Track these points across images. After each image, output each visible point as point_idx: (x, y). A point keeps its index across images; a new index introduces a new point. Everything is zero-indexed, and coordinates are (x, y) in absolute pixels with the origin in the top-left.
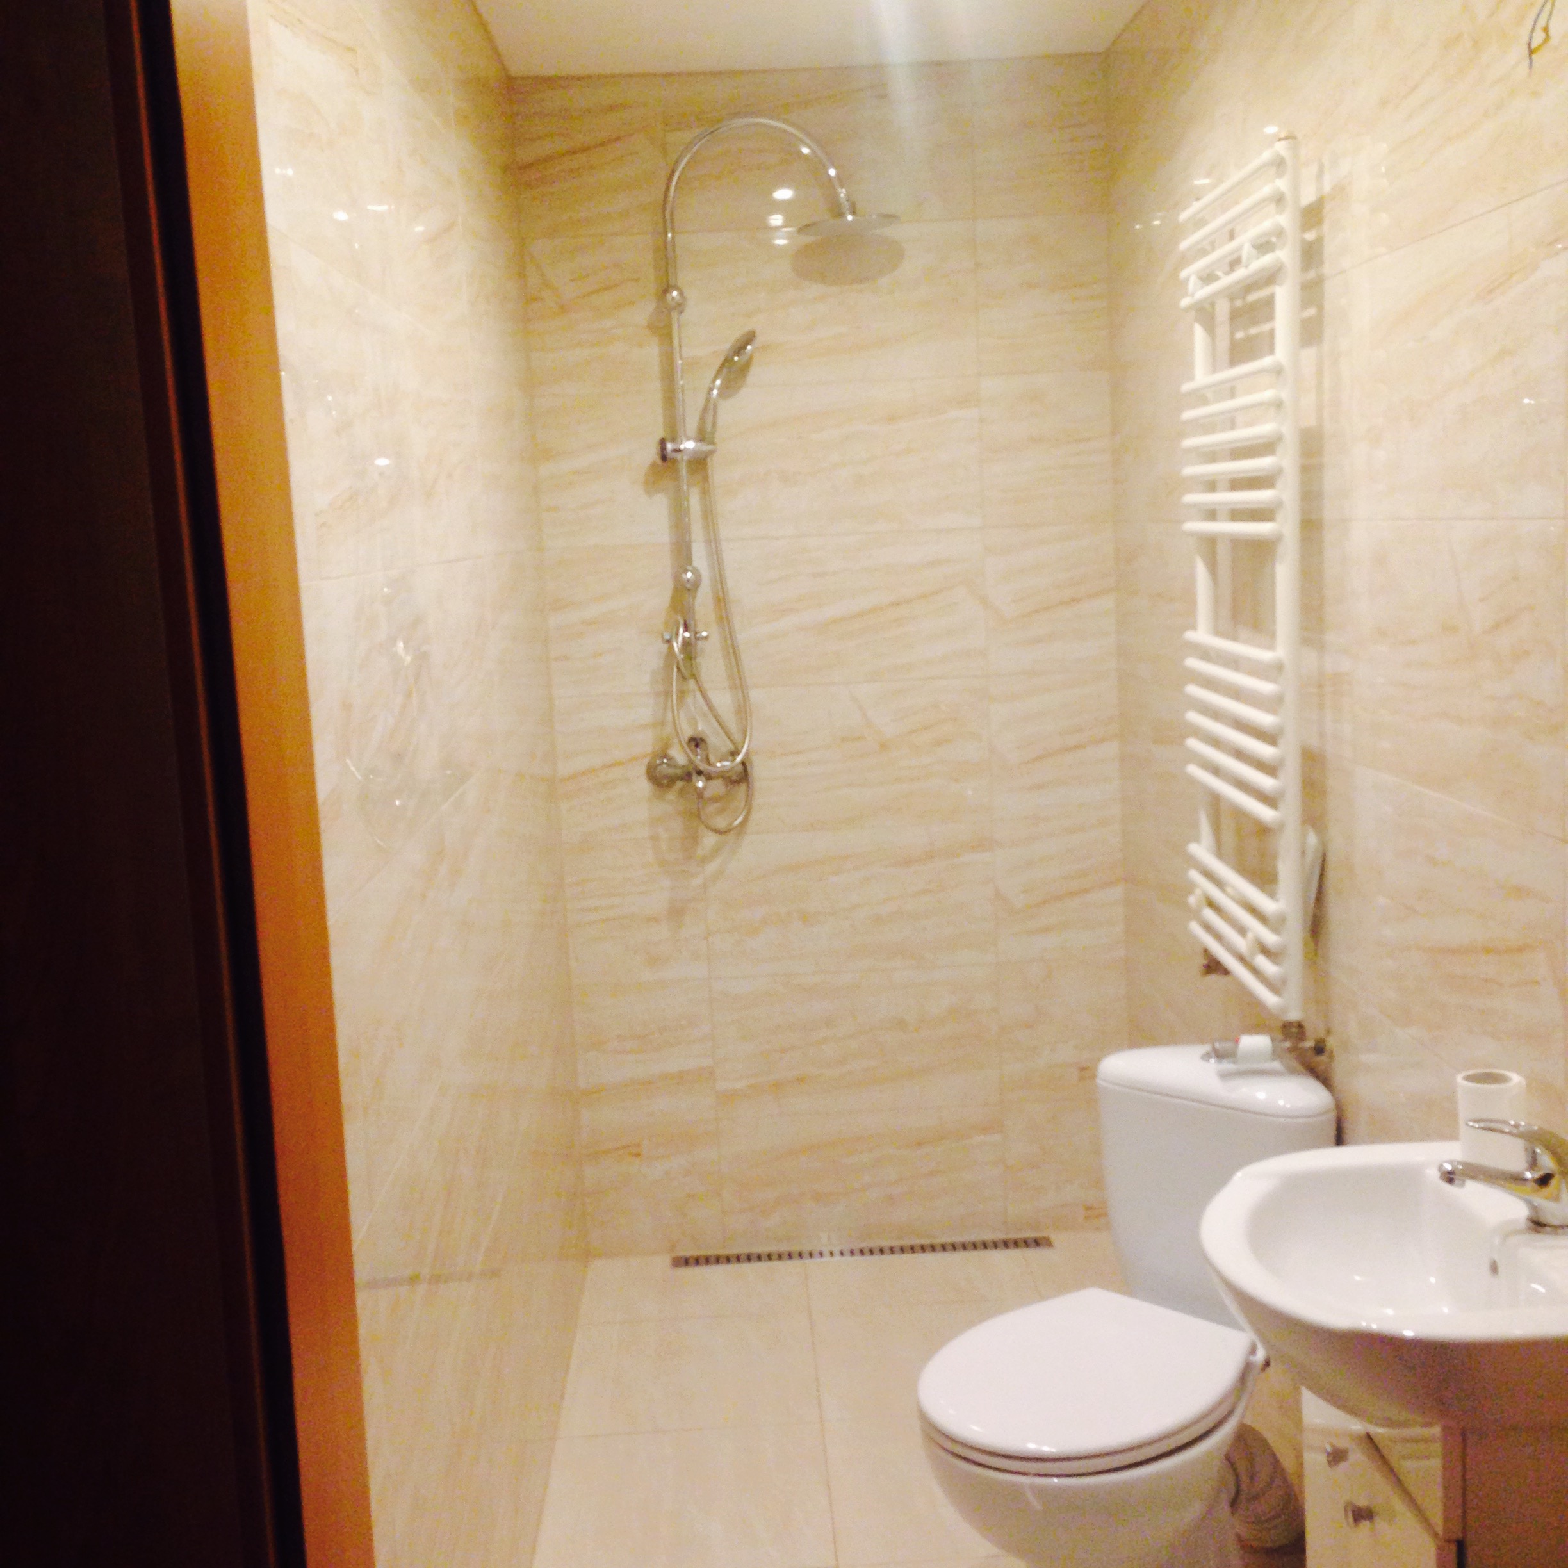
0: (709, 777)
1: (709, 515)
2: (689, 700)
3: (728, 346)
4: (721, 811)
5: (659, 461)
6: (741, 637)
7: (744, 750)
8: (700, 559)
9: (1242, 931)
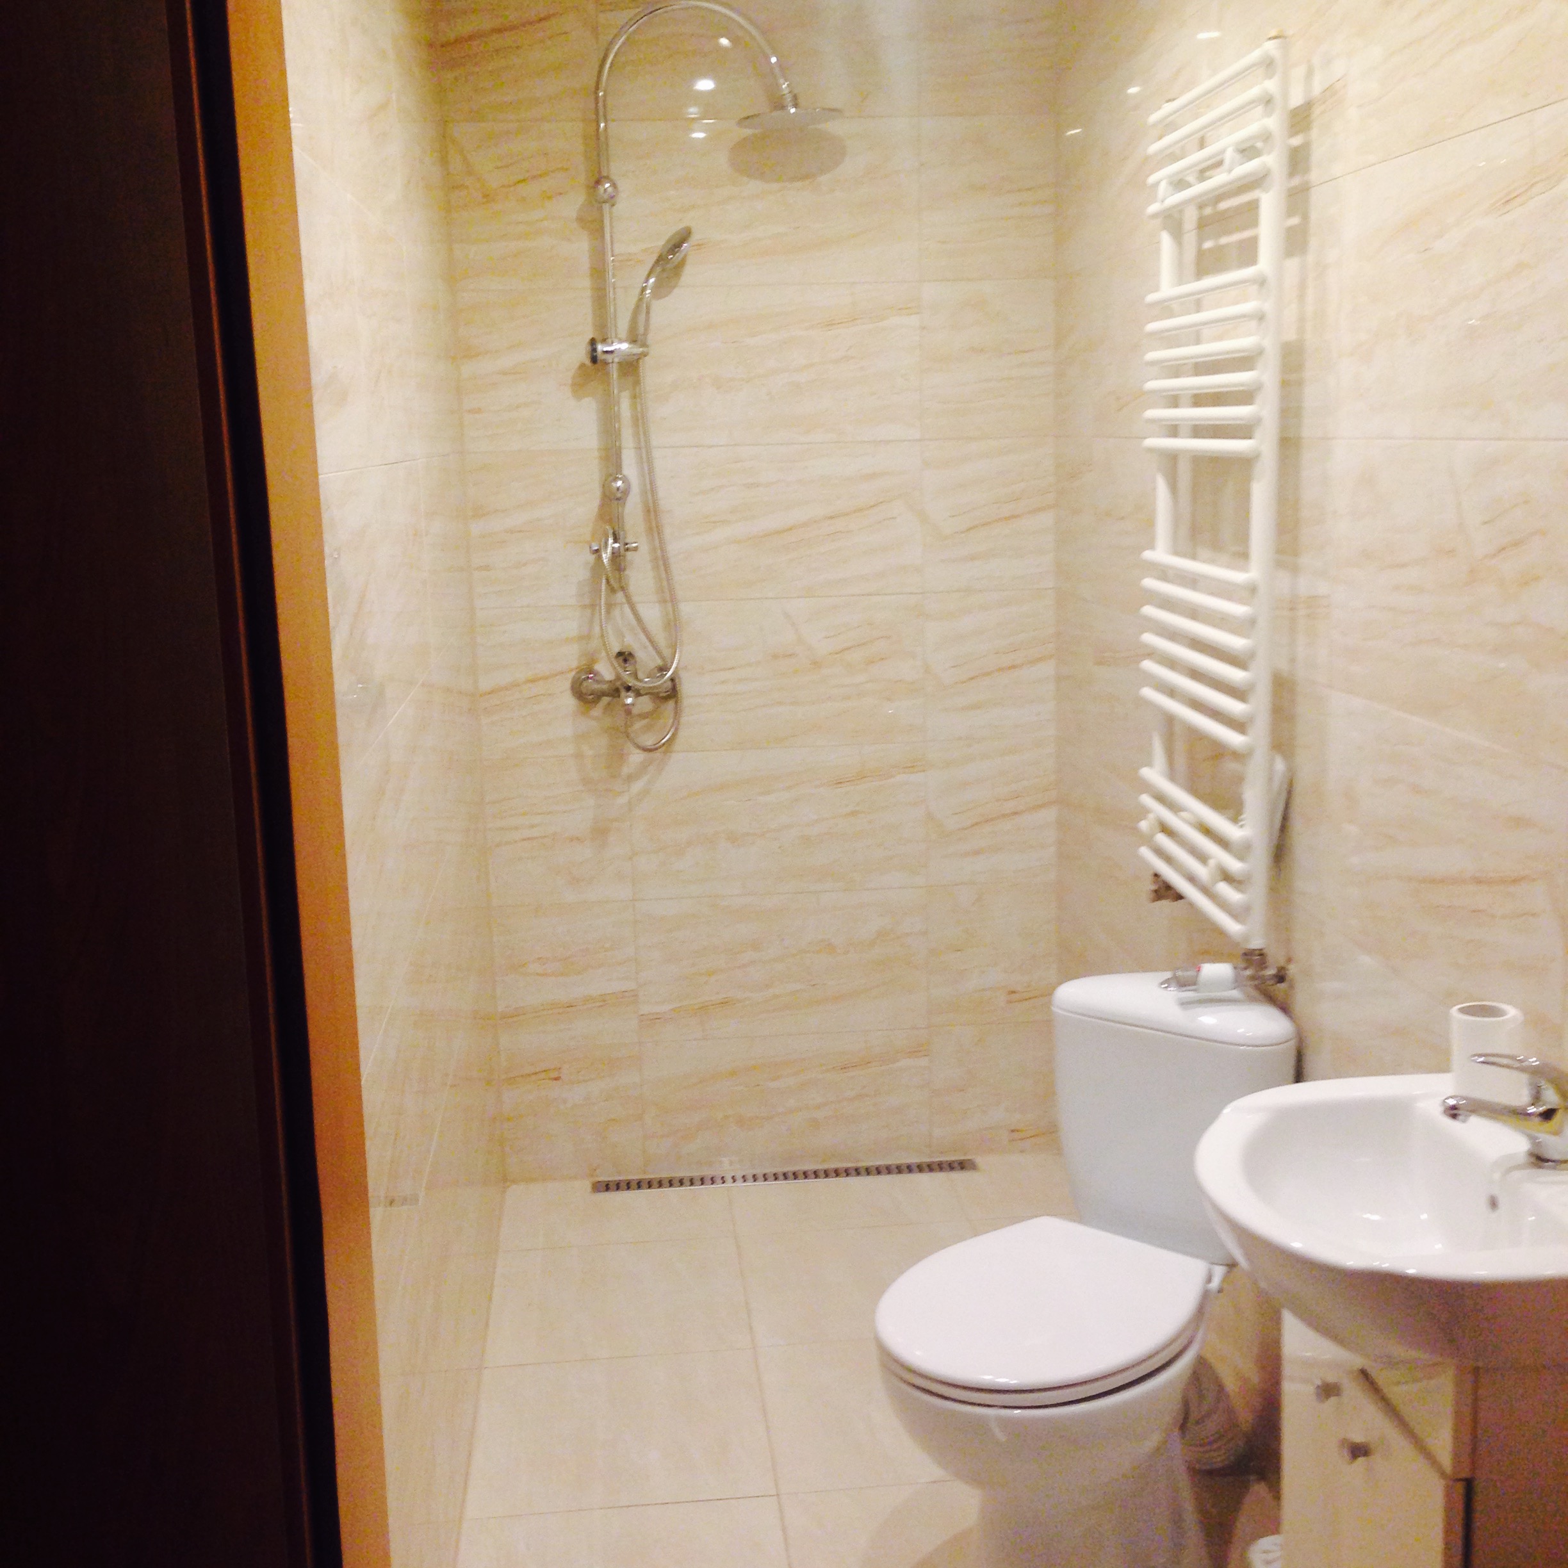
0: (638, 694)
1: (640, 421)
2: (616, 613)
3: (661, 243)
4: (648, 728)
5: (588, 362)
6: (674, 548)
7: (674, 666)
8: (630, 468)
9: (1203, 858)
